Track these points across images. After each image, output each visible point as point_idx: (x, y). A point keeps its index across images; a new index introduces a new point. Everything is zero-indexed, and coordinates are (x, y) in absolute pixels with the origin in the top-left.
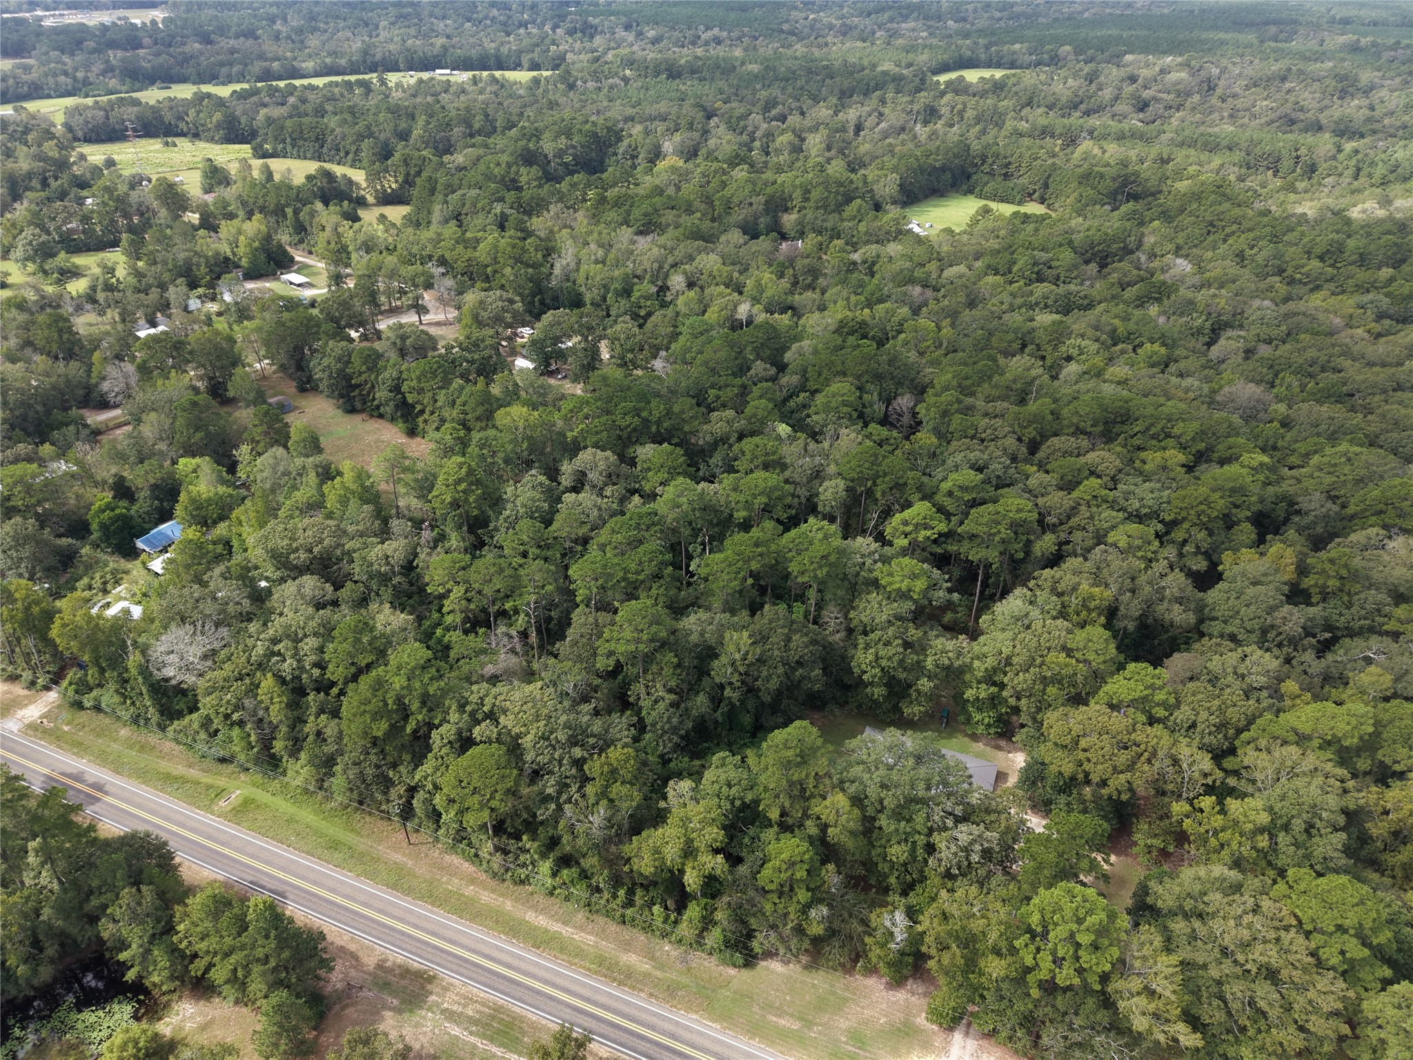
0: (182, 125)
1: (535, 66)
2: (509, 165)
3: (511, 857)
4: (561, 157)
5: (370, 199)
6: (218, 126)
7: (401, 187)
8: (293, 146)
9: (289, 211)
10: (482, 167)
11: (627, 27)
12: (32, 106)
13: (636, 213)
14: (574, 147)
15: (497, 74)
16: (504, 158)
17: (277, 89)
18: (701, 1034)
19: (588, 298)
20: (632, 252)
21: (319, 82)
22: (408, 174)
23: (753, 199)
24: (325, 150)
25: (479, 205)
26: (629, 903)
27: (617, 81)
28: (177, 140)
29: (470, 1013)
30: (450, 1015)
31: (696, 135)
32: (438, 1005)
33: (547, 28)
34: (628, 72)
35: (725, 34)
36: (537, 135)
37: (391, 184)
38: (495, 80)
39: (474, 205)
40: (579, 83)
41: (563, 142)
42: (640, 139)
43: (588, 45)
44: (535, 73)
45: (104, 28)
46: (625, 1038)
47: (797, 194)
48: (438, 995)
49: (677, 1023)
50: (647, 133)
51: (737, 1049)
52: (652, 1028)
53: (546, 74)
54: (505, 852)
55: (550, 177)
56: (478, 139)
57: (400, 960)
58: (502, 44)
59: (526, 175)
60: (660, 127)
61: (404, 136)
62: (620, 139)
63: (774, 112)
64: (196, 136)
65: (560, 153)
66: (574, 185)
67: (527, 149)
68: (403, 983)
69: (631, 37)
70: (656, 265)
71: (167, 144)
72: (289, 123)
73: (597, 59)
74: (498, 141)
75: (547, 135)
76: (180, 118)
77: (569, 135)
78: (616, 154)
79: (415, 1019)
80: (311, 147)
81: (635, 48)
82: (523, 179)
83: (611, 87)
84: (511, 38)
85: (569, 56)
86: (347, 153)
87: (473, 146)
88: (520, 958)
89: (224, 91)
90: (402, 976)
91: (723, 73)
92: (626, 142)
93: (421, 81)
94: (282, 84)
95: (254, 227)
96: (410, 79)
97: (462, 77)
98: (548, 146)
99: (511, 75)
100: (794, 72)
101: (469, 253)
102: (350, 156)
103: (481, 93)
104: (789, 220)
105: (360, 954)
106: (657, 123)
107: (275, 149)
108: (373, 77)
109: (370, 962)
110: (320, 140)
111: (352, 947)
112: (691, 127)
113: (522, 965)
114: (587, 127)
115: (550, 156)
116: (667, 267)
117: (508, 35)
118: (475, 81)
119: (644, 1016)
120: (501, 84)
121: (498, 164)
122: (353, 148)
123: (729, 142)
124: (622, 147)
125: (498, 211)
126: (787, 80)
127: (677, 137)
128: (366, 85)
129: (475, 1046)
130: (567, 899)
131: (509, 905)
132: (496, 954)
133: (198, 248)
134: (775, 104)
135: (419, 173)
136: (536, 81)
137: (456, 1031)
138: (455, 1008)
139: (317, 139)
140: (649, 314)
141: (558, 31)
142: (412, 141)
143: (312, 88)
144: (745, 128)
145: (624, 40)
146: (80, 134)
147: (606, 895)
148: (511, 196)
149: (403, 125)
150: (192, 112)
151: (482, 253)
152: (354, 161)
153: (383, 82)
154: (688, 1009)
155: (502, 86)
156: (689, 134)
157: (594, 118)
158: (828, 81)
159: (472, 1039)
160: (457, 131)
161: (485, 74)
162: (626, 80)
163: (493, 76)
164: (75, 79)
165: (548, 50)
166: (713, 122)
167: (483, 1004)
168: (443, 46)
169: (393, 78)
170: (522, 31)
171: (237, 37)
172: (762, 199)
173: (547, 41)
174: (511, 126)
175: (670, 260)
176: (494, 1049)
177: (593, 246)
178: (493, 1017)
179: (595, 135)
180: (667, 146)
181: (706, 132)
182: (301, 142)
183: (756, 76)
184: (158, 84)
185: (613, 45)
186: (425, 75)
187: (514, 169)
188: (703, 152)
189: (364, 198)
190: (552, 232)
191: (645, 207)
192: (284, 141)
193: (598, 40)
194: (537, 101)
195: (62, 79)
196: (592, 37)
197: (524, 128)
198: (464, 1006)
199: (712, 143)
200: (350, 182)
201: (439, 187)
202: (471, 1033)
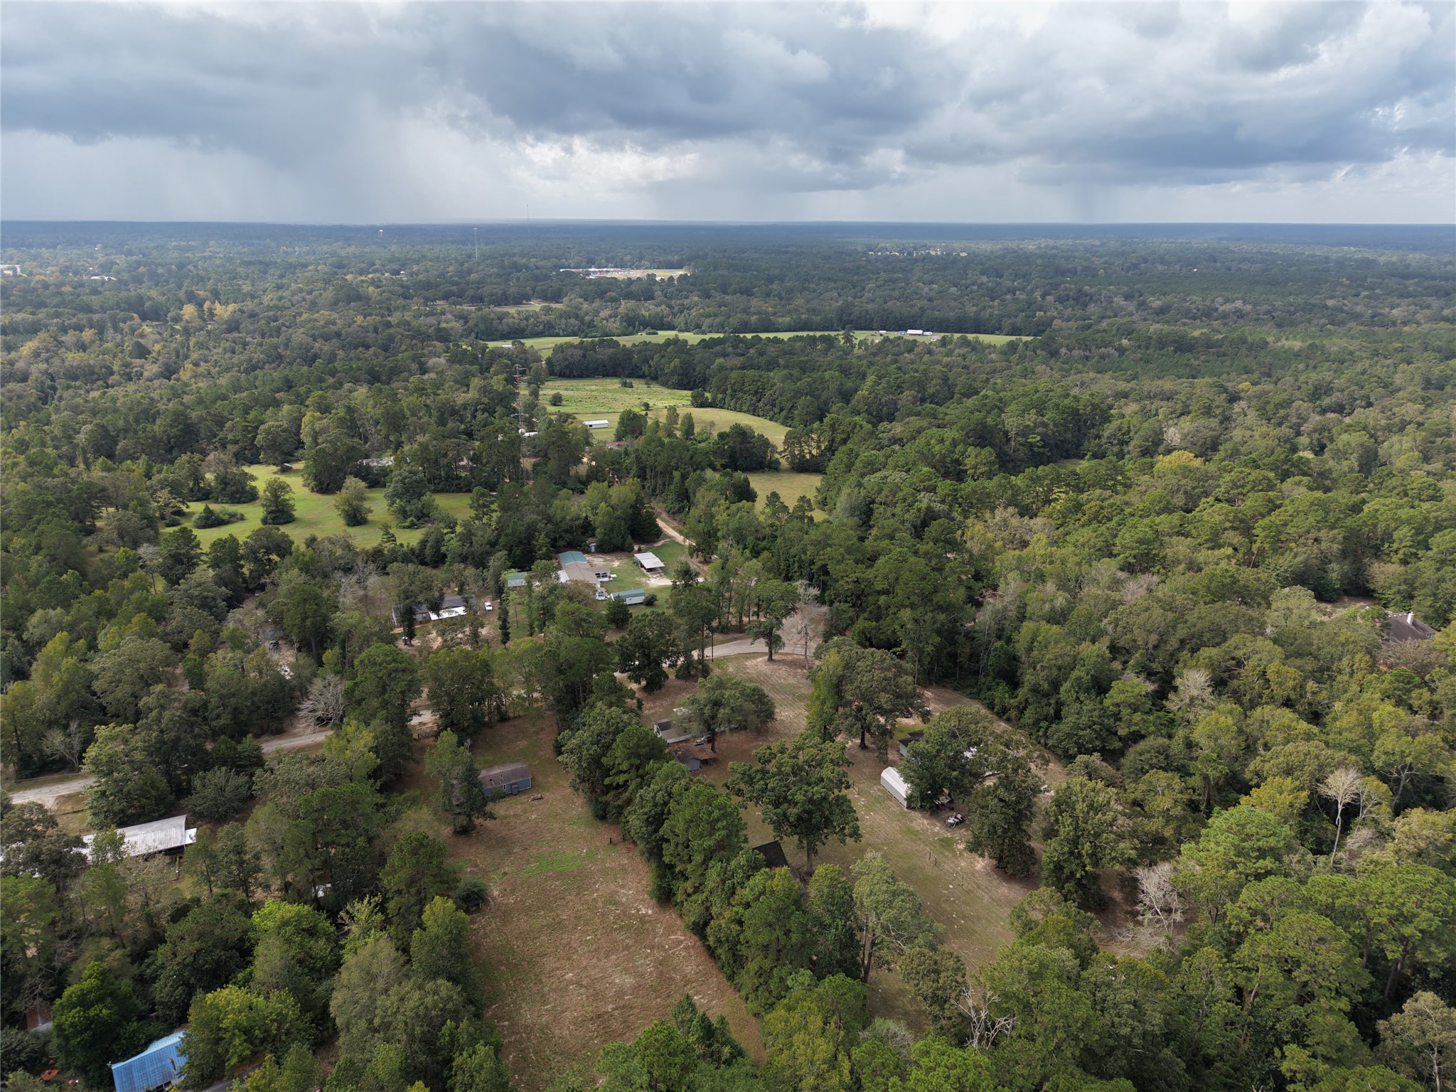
0: (645, 369)
1: (1015, 331)
2: (955, 443)
4: (1025, 435)
5: (784, 463)
6: (674, 372)
7: (822, 454)
8: (732, 397)
9: (677, 474)
10: (921, 441)
11: (1128, 297)
12: (528, 343)
13: (1126, 537)
14: (1045, 425)
15: (970, 337)
16: (951, 434)
17: (744, 340)
19: (1029, 678)
20: (1114, 605)
21: (785, 336)
22: (833, 441)
23: (1323, 534)
24: (761, 404)
25: (900, 495)
27: (1110, 350)
28: (635, 382)
31: (1214, 423)
33: (1037, 295)
34: (1125, 342)
35: (1249, 307)
36: (1000, 407)
37: (811, 450)
38: (966, 343)
39: (894, 492)
40: (1063, 350)
41: (1031, 418)
42: (1134, 421)
43: (1079, 313)
44: (1013, 338)
45: (630, 281)
47: (1403, 535)
50: (1146, 414)
53: (1025, 339)
55: (1007, 464)
56: (928, 406)
58: (984, 308)
59: (974, 458)
60: (1164, 408)
61: (846, 397)
62: (1107, 419)
63: (1327, 401)
64: (654, 378)
65: (1025, 431)
66: (1036, 480)
67: (984, 425)
69: (1131, 307)
70: (1153, 638)
71: (625, 385)
72: (734, 374)
73: (1089, 327)
74: (952, 411)
75: (1013, 407)
76: (646, 361)
77: (1040, 409)
78: (1098, 437)
80: (748, 399)
81: (1134, 318)
82: (969, 462)
83: (1103, 357)
84: (996, 303)
85: (1057, 323)
86: (782, 410)
87: (918, 414)
89: (692, 338)
91: (1250, 349)
92: (1115, 424)
93: (887, 340)
94: (749, 336)
95: (623, 491)
96: (876, 337)
97: (933, 337)
98: (1011, 421)
99: (985, 338)
100: (1351, 353)
101: (861, 572)
102: (784, 413)
103: (947, 355)
104: (1384, 573)
106: (1157, 403)
107: (714, 398)
108: (839, 335)
110: (759, 393)
112: (1208, 412)
114: (1066, 401)
115: (1012, 434)
116: (1173, 643)
117: (993, 300)
118: (944, 342)
120: (975, 347)
121: (942, 441)
122: (789, 405)
123: (1264, 436)
124: (1109, 429)
125: (924, 505)
126: (1342, 362)
127: (1186, 424)
128: (830, 342)
133: (551, 511)
134: (1329, 391)
135: (844, 441)
136: (1012, 347)
139: (756, 393)
140: (1137, 737)
141: (1049, 298)
142: (853, 402)
143: (776, 340)
144: (1285, 418)
145: (1122, 309)
146: (557, 369)
148: (945, 486)
149: (850, 384)
150: (656, 357)
151: (878, 574)
152: (786, 418)
153: (848, 339)
155: (974, 349)
156: (1203, 421)
157: (1075, 391)
158: (1403, 366)
160: (907, 395)
161: (957, 336)
162: (1122, 351)
163: (965, 339)
164: (582, 322)
165: (1034, 316)
166: (1237, 407)
168: (922, 308)
169: (859, 336)
170: (1008, 297)
171: (734, 293)
172: (1339, 534)
173: (1033, 307)
174: (971, 392)
175: (1182, 632)
177: (1050, 587)
179: (1075, 412)
180: (1173, 434)
181: (1226, 419)
182: (740, 395)
183: (1297, 355)
184: (647, 330)
185: (1109, 313)
186: (893, 335)
187: (960, 448)
188: (1225, 448)
189: (777, 462)
190: (990, 547)
191: (1143, 528)
192: (724, 392)
193: (1092, 308)
194: (1009, 368)
195: (573, 321)
196: (1085, 305)
197: (986, 397)
199: (1237, 434)
200: (766, 443)
201: (858, 464)
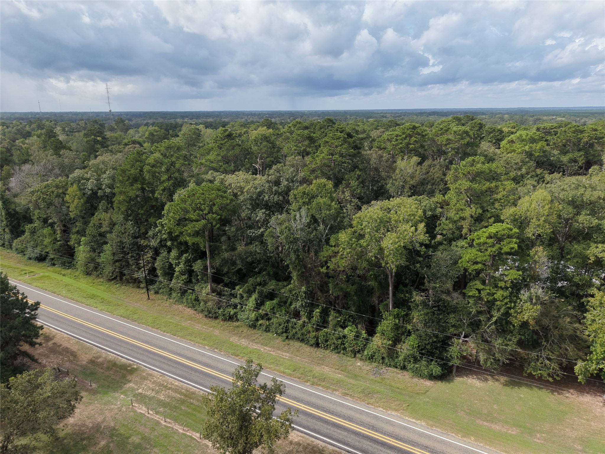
3: (224, 299)
18: (405, 428)
26: (323, 323)
29: (162, 397)
30: (142, 399)
32: (133, 390)
46: (319, 425)
48: (136, 383)
49: (376, 417)
51: (450, 444)
52: (350, 419)
54: (220, 294)
57: (111, 356)
68: (107, 373)
79: (106, 398)
88: (219, 361)
90: (108, 369)
105: (79, 353)
109: (84, 358)
111: (74, 348)
113: (220, 366)
119: (339, 409)
129: (158, 423)
130: (267, 330)
131: (217, 332)
132: (198, 357)
137: (142, 409)
138: (149, 393)
147: (304, 319)
154: (387, 408)
159: (157, 417)
167: (176, 391)
176: (177, 427)
178: (183, 402)
198: (158, 392)
202: (157, 413)
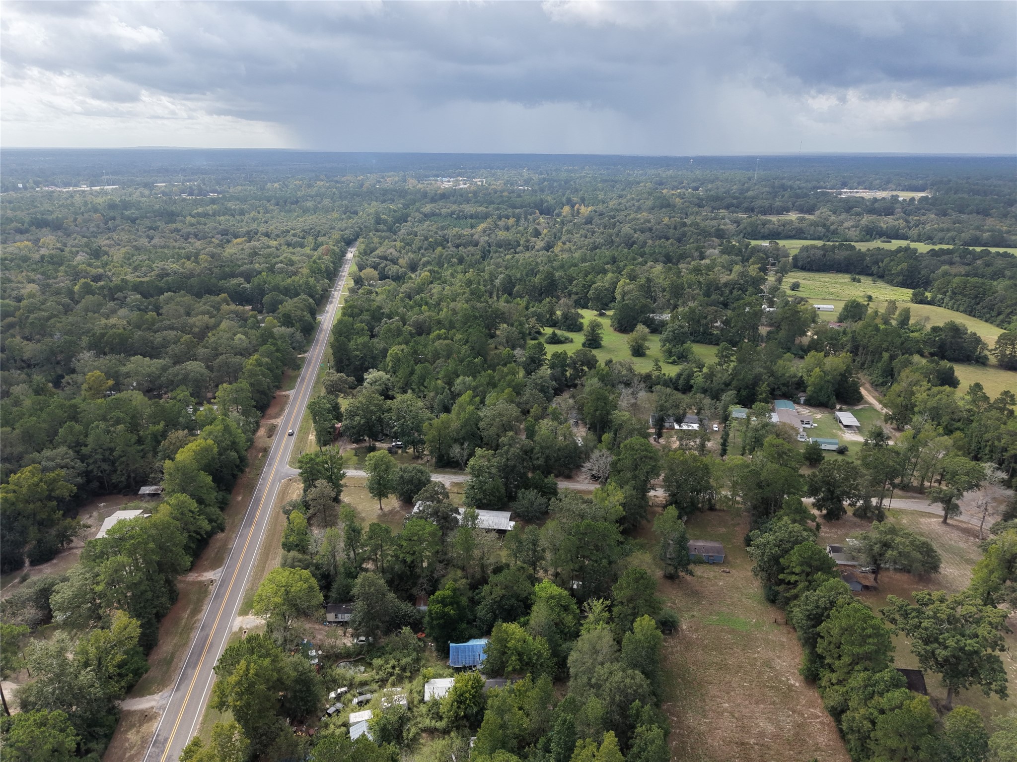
0: (875, 269)
5: (993, 360)
6: (900, 273)
8: (951, 298)
9: (886, 355)
12: (781, 243)
17: (972, 253)
28: (863, 279)
45: (875, 200)
64: (881, 277)
71: (854, 280)
72: (956, 280)
76: (876, 263)
80: (966, 302)
86: (999, 314)
89: (922, 248)
94: (978, 249)
95: (836, 361)
102: (1001, 317)
107: (933, 299)
110: (978, 298)
133: (775, 368)
139: (976, 297)
143: (1006, 255)
150: (886, 261)
164: (828, 230)
171: (971, 213)
182: (960, 297)
184: (882, 239)
189: (986, 358)
195: (820, 229)
200: (977, 341)
